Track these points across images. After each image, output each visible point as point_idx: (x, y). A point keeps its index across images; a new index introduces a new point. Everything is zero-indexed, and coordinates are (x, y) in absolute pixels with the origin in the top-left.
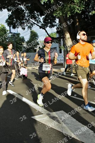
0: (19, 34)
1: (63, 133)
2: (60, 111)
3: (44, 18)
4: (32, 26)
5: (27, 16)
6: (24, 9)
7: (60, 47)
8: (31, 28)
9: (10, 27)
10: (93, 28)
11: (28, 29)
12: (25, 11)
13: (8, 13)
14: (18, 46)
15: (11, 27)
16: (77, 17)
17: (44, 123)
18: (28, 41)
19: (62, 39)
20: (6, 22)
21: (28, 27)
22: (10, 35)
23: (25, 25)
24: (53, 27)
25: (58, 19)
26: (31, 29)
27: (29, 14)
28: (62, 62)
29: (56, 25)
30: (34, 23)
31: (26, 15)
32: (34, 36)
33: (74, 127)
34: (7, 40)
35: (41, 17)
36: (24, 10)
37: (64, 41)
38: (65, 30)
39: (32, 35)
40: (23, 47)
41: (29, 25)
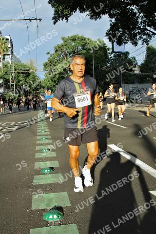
0: (128, 53)
4: (150, 39)
5: (141, 23)
6: (137, 11)
8: (148, 42)
9: (113, 43)
11: (143, 44)
12: (137, 15)
13: (110, 21)
14: (126, 74)
15: (115, 44)
18: (142, 64)
20: (107, 35)
21: (143, 40)
22: (112, 55)
23: (138, 37)
26: (148, 44)
27: (144, 19)
30: (154, 34)
31: (140, 20)
32: (153, 55)
34: (108, 65)
36: (136, 13)
39: (149, 54)
40: (133, 74)
41: (145, 37)
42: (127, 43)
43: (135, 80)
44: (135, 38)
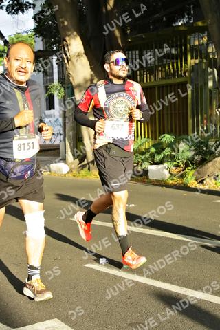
7: (47, 88)
10: (164, 19)
19: (55, 58)
24: (23, 12)
28: (57, 142)
29: (34, 5)
37: (61, 65)
38: (66, 23)
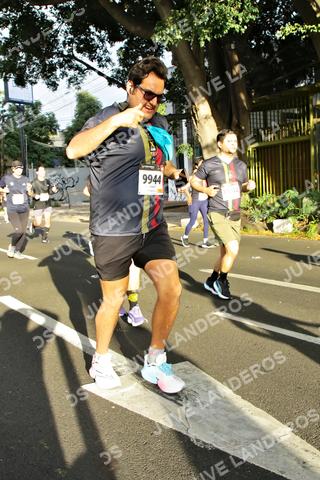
0: (39, 104)
1: (188, 438)
2: (179, 364)
3: (121, 48)
4: (83, 78)
5: (64, 44)
6: (55, 19)
7: (176, 149)
8: (78, 83)
9: (6, 81)
11: (69, 87)
14: (36, 148)
15: (11, 82)
16: (233, 47)
17: (124, 405)
18: (69, 129)
19: (184, 121)
21: (69, 80)
22: (7, 107)
23: (58, 72)
25: (170, 53)
26: (79, 88)
27: (70, 36)
30: (89, 67)
31: (61, 38)
32: (88, 110)
33: (226, 416)
35: (112, 46)
36: (52, 23)
37: (190, 127)
39: (82, 107)
40: (52, 149)
41: (71, 73)
42: (36, 83)
43: (55, 161)
44: (52, 74)
